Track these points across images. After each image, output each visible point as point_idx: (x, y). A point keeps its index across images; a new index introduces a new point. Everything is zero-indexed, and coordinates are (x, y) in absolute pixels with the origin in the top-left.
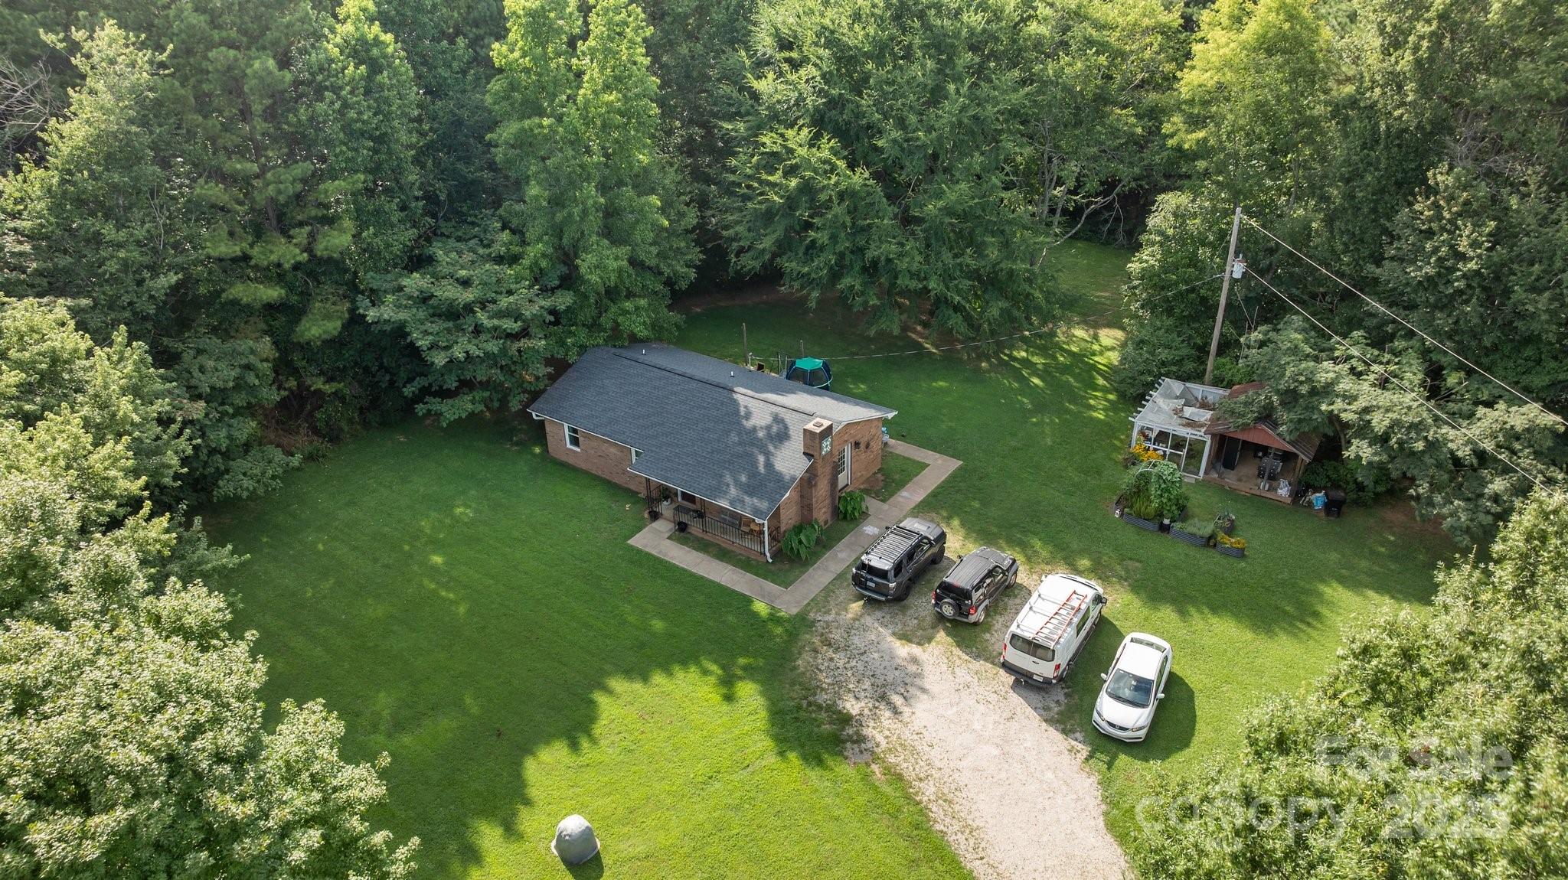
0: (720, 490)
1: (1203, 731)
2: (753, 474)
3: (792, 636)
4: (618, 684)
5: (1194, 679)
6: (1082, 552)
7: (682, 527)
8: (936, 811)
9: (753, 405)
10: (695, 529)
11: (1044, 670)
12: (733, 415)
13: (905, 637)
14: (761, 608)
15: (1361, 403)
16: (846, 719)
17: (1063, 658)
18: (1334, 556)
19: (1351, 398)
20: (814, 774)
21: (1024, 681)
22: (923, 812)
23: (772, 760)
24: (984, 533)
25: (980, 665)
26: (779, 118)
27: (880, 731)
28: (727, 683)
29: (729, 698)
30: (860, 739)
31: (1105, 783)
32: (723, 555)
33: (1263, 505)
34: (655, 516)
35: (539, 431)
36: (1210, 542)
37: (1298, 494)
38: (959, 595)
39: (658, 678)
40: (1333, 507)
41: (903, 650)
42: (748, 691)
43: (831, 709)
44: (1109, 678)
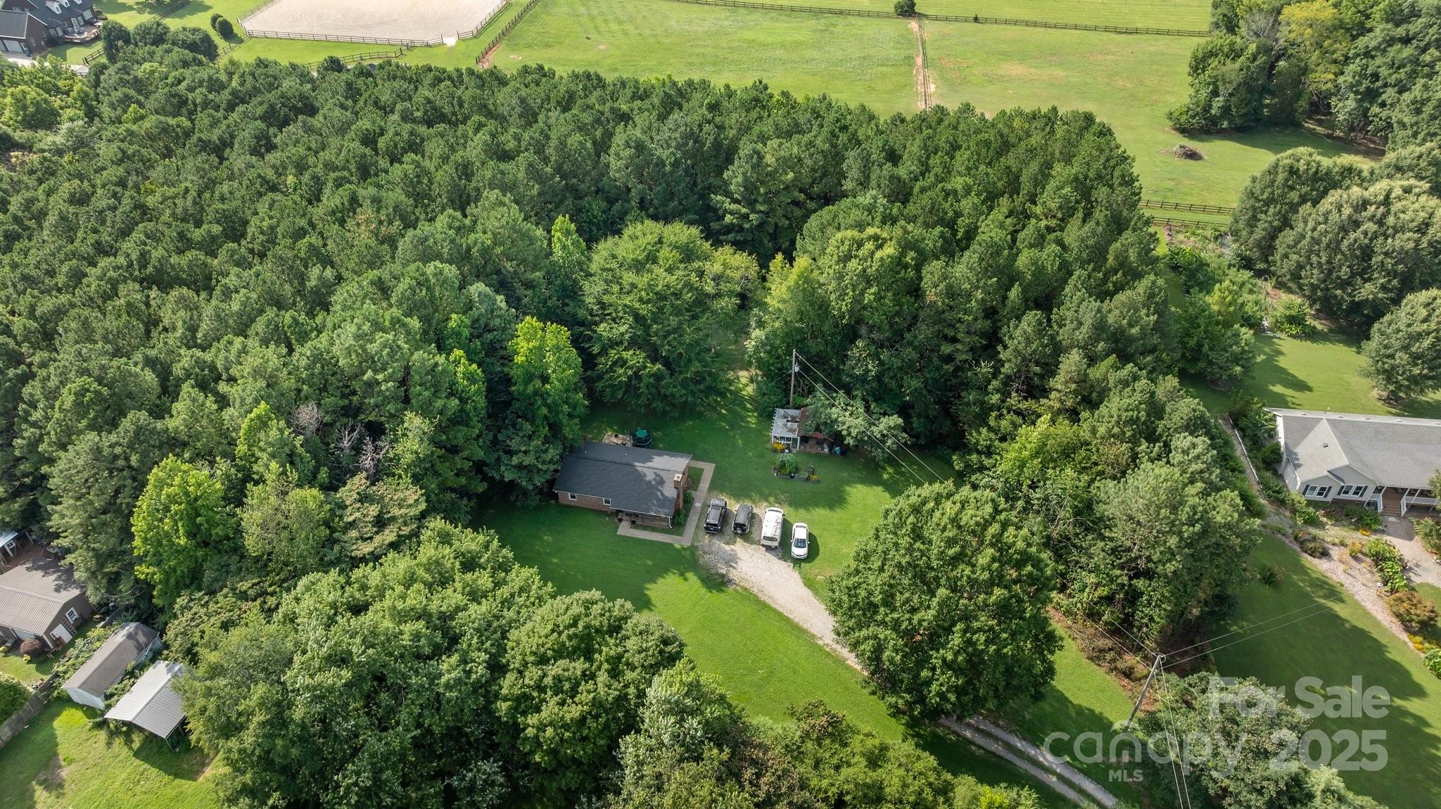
0: (648, 509)
1: (822, 549)
2: (658, 500)
3: (693, 554)
4: (649, 586)
5: (815, 533)
6: (770, 495)
7: (633, 522)
8: (760, 595)
9: (645, 470)
10: (639, 522)
11: (775, 544)
12: (640, 476)
13: (727, 543)
14: (677, 546)
15: (847, 424)
16: (723, 576)
17: (778, 538)
18: (846, 474)
19: (844, 424)
20: (722, 595)
21: (768, 548)
22: (756, 596)
23: (709, 595)
24: (738, 495)
25: (754, 546)
26: (614, 343)
27: (733, 575)
28: (682, 574)
29: (686, 579)
30: (730, 581)
31: (800, 573)
32: (654, 529)
33: (820, 456)
34: (620, 520)
35: (556, 497)
36: (808, 479)
37: (831, 449)
38: (741, 526)
39: (660, 581)
40: (843, 453)
41: (727, 548)
42: (690, 575)
43: (717, 574)
44: (793, 541)
